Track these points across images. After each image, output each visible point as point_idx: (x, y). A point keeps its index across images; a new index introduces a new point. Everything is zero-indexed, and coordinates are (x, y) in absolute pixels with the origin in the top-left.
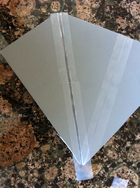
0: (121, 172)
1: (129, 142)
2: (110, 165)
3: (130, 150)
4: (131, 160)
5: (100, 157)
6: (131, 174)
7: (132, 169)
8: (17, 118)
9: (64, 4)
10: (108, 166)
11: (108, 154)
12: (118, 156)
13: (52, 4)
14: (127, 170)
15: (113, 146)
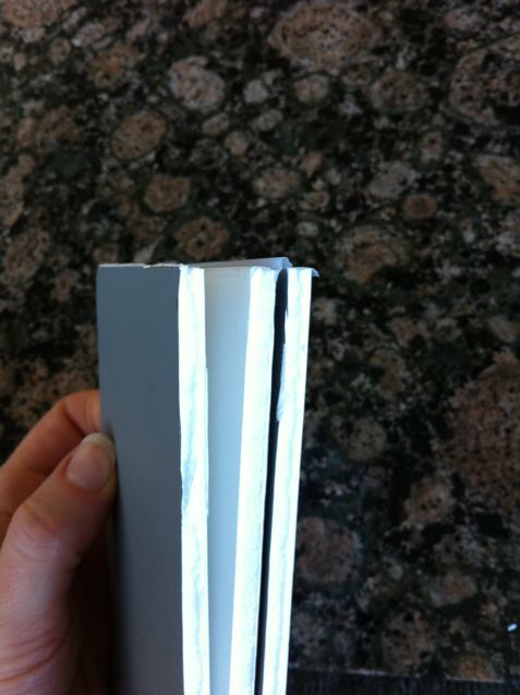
0: (470, 105)
1: (375, 124)
11: (438, 158)
14: (458, 91)
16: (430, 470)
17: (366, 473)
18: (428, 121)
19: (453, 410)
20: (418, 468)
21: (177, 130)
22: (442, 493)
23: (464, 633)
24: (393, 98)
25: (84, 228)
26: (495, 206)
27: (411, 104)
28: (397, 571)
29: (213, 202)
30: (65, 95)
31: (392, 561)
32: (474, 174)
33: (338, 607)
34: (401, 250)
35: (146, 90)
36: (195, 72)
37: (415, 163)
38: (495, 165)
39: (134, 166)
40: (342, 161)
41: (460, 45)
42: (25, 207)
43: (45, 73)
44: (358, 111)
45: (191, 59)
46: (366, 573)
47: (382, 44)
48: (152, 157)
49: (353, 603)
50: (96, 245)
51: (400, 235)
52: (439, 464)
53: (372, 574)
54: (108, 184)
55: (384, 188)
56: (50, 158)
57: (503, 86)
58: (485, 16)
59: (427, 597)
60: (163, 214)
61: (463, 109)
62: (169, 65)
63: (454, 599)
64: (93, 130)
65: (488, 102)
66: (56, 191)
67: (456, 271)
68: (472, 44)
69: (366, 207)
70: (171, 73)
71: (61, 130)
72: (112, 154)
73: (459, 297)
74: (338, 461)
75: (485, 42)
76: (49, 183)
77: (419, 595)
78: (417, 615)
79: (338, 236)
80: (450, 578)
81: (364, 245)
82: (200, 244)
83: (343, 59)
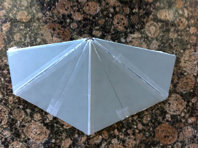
0: (4, 110)
1: (23, 107)
2: (5, 102)
3: (18, 110)
4: (13, 113)
5: (6, 93)
6: (5, 117)
7: (9, 116)
8: (4, 36)
9: (78, 30)
10: (3, 101)
11: (9, 97)
12: (12, 104)
13: (74, 23)
14: (7, 114)
15: (15, 98)
16: (6, 33)
17: (17, 31)
19: (3, 44)
20: (8, 33)
22: (4, 29)
31: (11, 16)
46: (16, 14)
52: (5, 34)
59: (5, 11)
73: (3, 66)
74: (22, 33)
77: (7, 11)
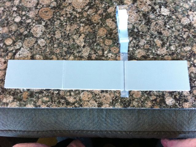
18: (147, 33)
21: (109, 31)
23: (155, 103)
24: (142, 29)
25: (95, 47)
26: (157, 47)
27: (145, 30)
28: (146, 96)
29: (116, 44)
30: (88, 23)
32: (154, 42)
33: (139, 100)
34: (144, 53)
35: (102, 24)
36: (110, 21)
37: (146, 40)
38: (157, 41)
39: (102, 37)
40: (135, 39)
41: (152, 21)
42: (85, 43)
43: (83, 18)
44: (137, 31)
45: (109, 19)
47: (140, 19)
48: (105, 36)
49: (141, 100)
50: (98, 50)
51: (144, 51)
53: (143, 96)
54: (98, 40)
55: (141, 43)
56: (87, 35)
57: (158, 28)
58: (156, 16)
60: (108, 46)
61: (153, 32)
62: (106, 20)
63: (153, 99)
64: (94, 30)
65: (156, 31)
66: (89, 41)
67: (152, 56)
68: (154, 21)
69: (139, 46)
70: (106, 21)
71: (88, 30)
72: (98, 35)
75: (156, 21)
76: (88, 39)
78: (149, 101)
79: (135, 50)
80: (153, 96)
81: (139, 52)
82: (115, 51)
83: (134, 21)
